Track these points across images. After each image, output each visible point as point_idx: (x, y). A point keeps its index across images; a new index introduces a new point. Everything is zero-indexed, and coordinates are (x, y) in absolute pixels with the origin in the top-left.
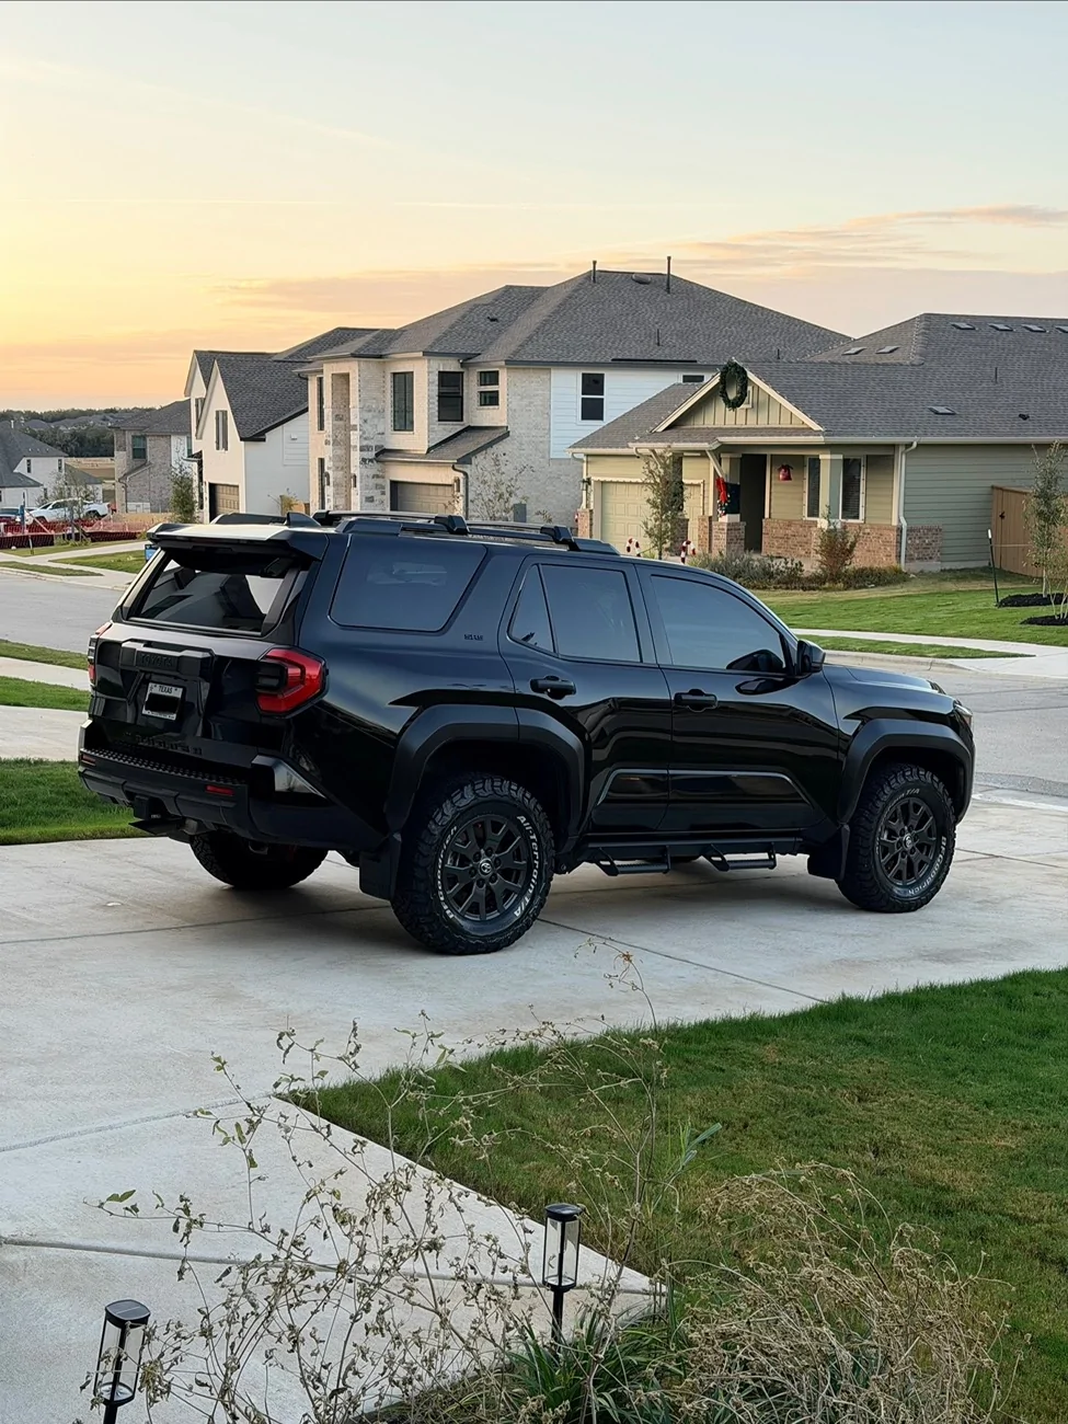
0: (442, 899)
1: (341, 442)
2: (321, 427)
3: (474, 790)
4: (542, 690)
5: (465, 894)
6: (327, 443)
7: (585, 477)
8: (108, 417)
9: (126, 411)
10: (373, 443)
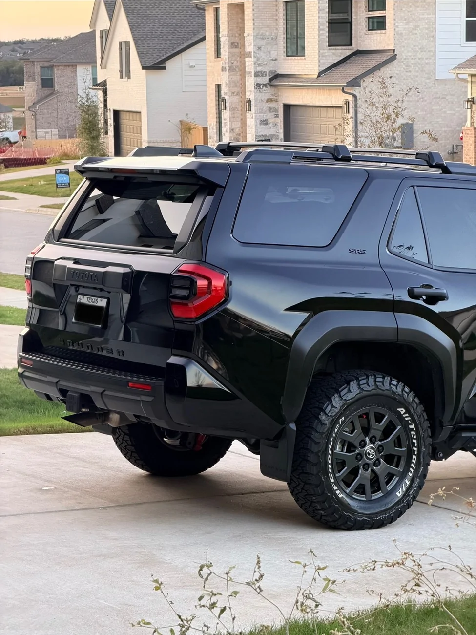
0: (332, 480)
1: (237, 69)
2: (218, 54)
3: (359, 385)
4: (418, 297)
5: (353, 477)
6: (223, 69)
7: (469, 97)
8: (16, 48)
9: (34, 42)
10: (267, 69)
